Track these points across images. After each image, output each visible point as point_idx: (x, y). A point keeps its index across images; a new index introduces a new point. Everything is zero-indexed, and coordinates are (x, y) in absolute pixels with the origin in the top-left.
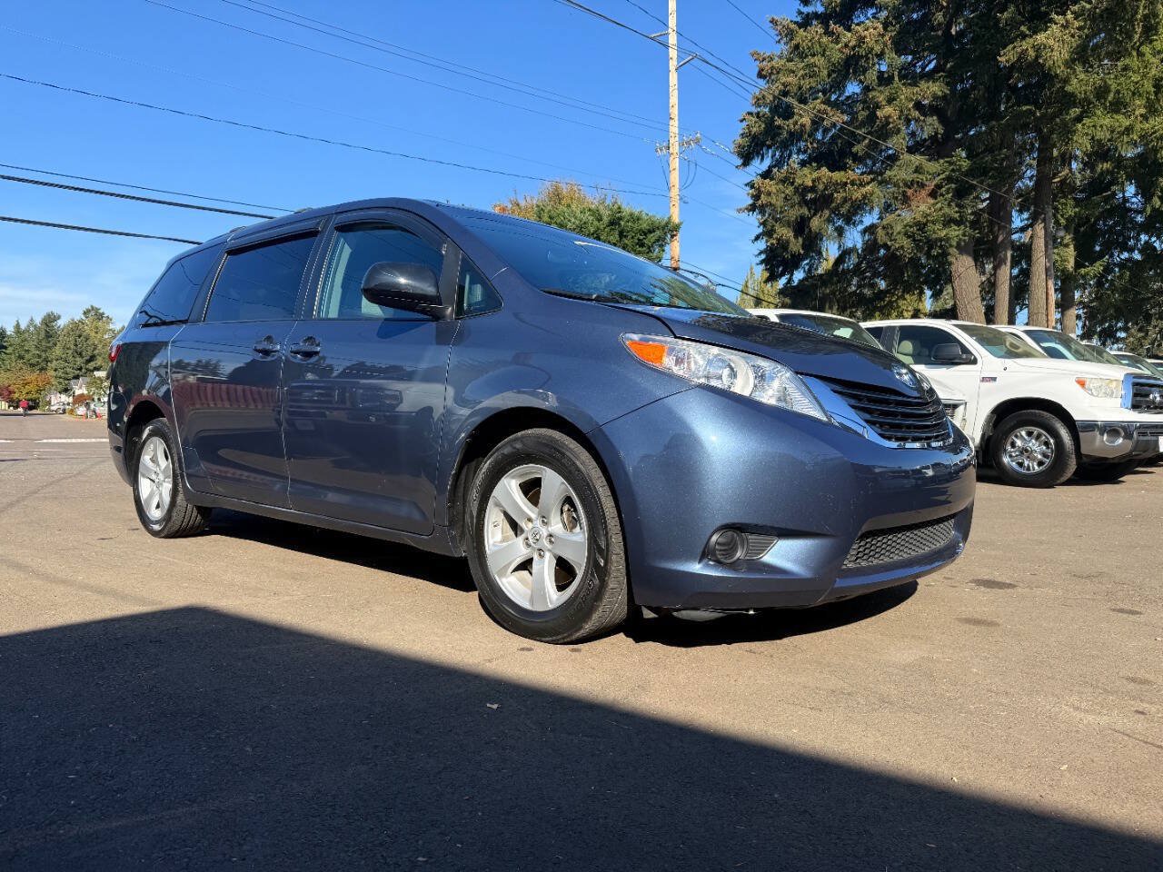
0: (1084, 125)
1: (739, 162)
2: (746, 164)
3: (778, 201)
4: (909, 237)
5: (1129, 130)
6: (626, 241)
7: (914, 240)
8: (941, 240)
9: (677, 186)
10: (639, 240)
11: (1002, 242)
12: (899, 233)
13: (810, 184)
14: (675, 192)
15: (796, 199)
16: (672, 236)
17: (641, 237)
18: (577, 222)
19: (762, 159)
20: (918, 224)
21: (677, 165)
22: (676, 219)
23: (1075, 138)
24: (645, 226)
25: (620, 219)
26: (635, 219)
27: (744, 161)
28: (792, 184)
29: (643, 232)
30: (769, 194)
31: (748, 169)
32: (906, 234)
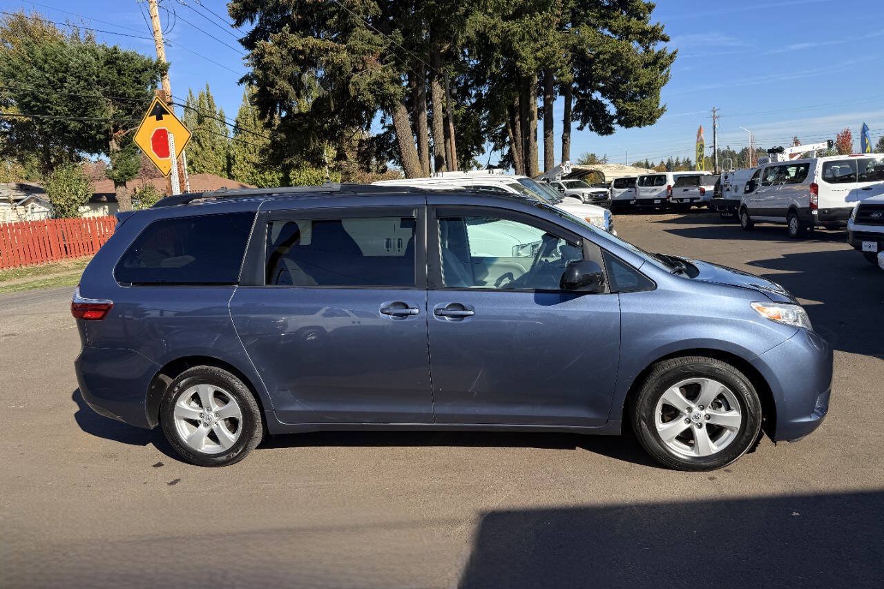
0: (470, 20)
1: (233, 22)
2: (239, 24)
3: (276, 60)
4: (371, 93)
5: (494, 27)
6: (124, 79)
7: (375, 95)
8: (391, 95)
9: (160, 31)
10: (135, 77)
11: (421, 95)
12: (365, 89)
13: (301, 48)
14: (159, 36)
15: (290, 58)
16: (163, 75)
17: (138, 76)
18: (80, 62)
19: (252, 22)
20: (376, 83)
21: (157, 12)
22: (164, 60)
23: (467, 30)
24: (139, 66)
25: (117, 59)
26: (129, 59)
27: (237, 22)
28: (286, 47)
29: (139, 71)
30: (271, 54)
31: (241, 28)
32: (370, 90)
